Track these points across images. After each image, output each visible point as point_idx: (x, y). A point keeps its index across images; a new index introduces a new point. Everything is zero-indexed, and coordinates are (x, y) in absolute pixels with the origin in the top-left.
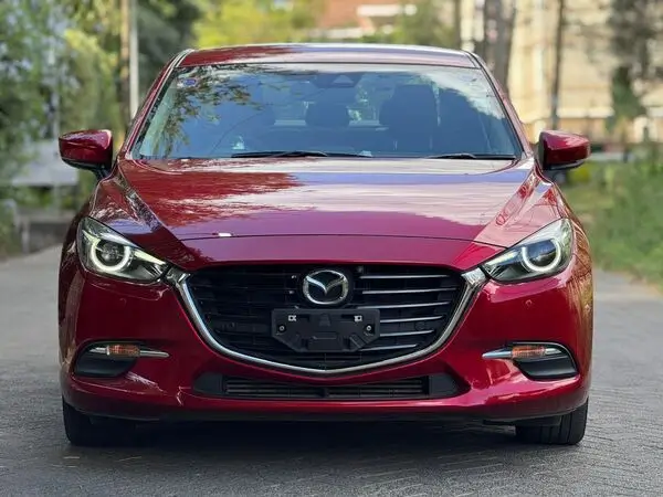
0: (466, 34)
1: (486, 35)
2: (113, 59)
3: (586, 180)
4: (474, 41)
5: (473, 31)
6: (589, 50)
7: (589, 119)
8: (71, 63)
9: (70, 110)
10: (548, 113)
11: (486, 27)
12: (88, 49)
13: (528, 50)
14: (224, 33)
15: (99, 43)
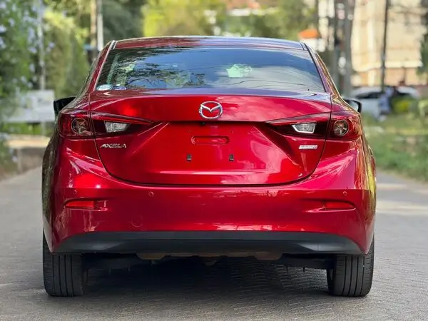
0: (322, 13)
1: (336, 15)
2: (85, 32)
3: (406, 111)
4: (328, 17)
5: (327, 11)
6: (407, 24)
7: (405, 69)
8: (53, 35)
9: (53, 68)
10: (379, 65)
11: (336, 8)
12: (66, 26)
13: (364, 23)
14: (162, 14)
15: (75, 22)
